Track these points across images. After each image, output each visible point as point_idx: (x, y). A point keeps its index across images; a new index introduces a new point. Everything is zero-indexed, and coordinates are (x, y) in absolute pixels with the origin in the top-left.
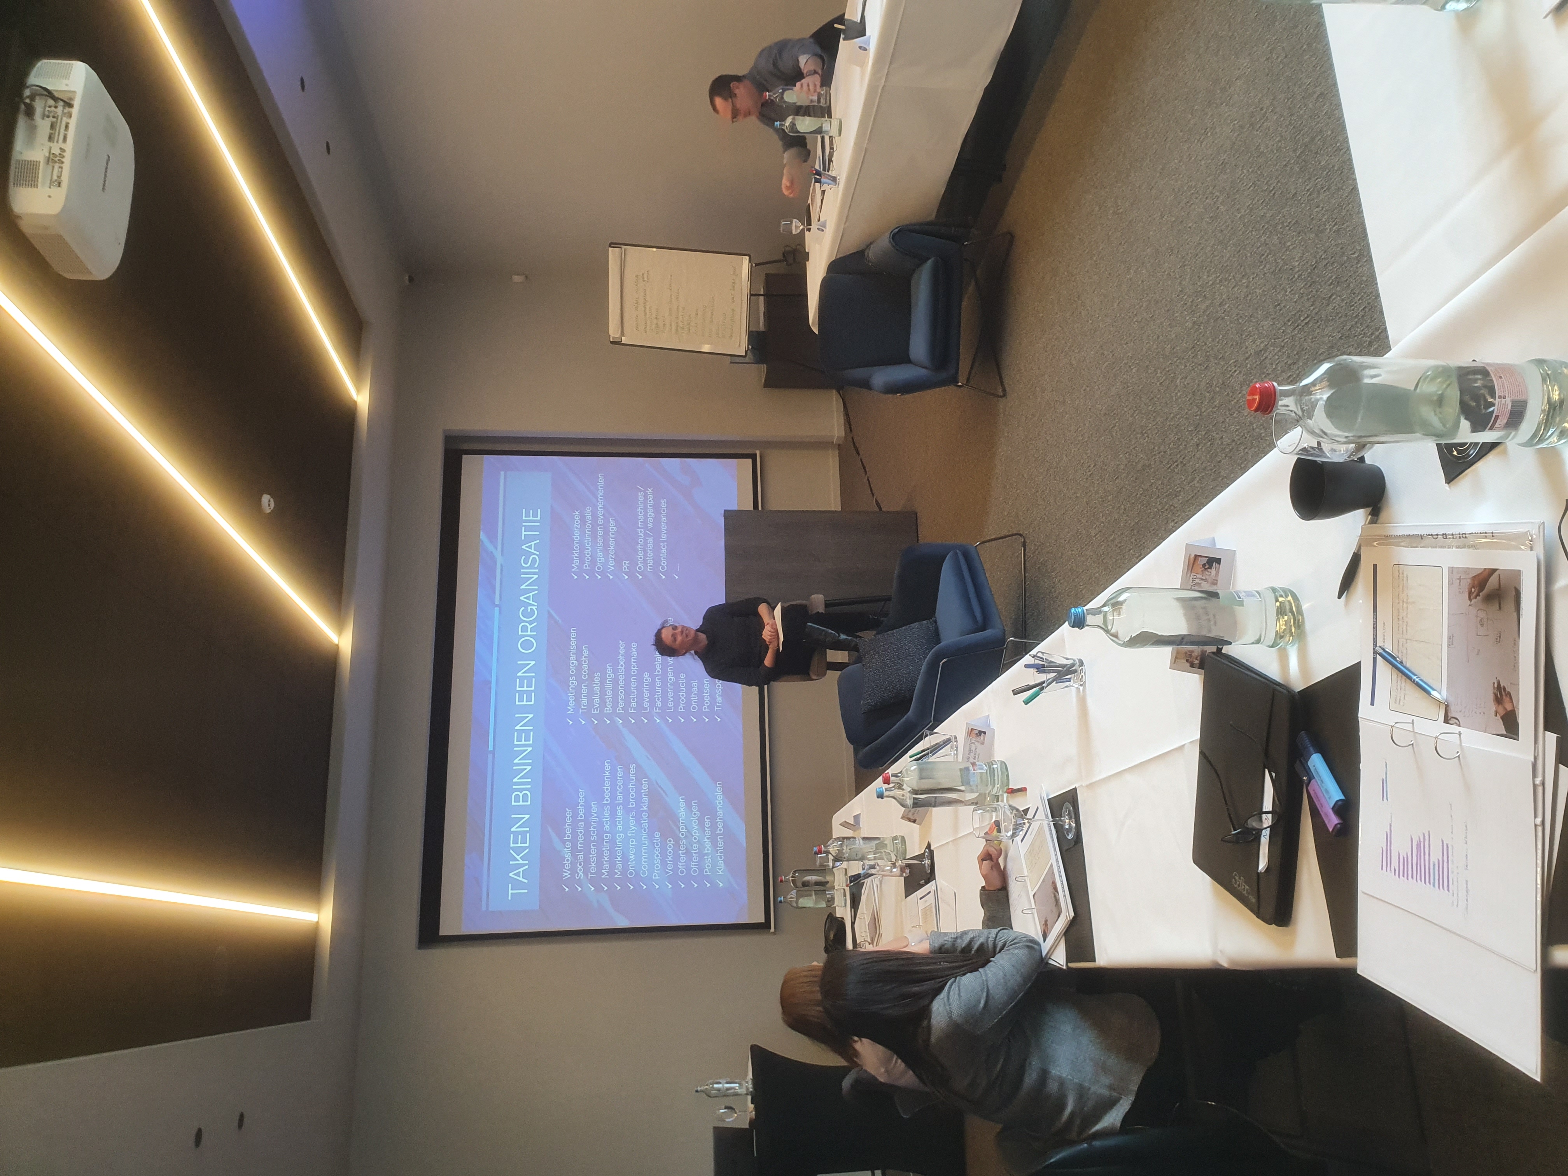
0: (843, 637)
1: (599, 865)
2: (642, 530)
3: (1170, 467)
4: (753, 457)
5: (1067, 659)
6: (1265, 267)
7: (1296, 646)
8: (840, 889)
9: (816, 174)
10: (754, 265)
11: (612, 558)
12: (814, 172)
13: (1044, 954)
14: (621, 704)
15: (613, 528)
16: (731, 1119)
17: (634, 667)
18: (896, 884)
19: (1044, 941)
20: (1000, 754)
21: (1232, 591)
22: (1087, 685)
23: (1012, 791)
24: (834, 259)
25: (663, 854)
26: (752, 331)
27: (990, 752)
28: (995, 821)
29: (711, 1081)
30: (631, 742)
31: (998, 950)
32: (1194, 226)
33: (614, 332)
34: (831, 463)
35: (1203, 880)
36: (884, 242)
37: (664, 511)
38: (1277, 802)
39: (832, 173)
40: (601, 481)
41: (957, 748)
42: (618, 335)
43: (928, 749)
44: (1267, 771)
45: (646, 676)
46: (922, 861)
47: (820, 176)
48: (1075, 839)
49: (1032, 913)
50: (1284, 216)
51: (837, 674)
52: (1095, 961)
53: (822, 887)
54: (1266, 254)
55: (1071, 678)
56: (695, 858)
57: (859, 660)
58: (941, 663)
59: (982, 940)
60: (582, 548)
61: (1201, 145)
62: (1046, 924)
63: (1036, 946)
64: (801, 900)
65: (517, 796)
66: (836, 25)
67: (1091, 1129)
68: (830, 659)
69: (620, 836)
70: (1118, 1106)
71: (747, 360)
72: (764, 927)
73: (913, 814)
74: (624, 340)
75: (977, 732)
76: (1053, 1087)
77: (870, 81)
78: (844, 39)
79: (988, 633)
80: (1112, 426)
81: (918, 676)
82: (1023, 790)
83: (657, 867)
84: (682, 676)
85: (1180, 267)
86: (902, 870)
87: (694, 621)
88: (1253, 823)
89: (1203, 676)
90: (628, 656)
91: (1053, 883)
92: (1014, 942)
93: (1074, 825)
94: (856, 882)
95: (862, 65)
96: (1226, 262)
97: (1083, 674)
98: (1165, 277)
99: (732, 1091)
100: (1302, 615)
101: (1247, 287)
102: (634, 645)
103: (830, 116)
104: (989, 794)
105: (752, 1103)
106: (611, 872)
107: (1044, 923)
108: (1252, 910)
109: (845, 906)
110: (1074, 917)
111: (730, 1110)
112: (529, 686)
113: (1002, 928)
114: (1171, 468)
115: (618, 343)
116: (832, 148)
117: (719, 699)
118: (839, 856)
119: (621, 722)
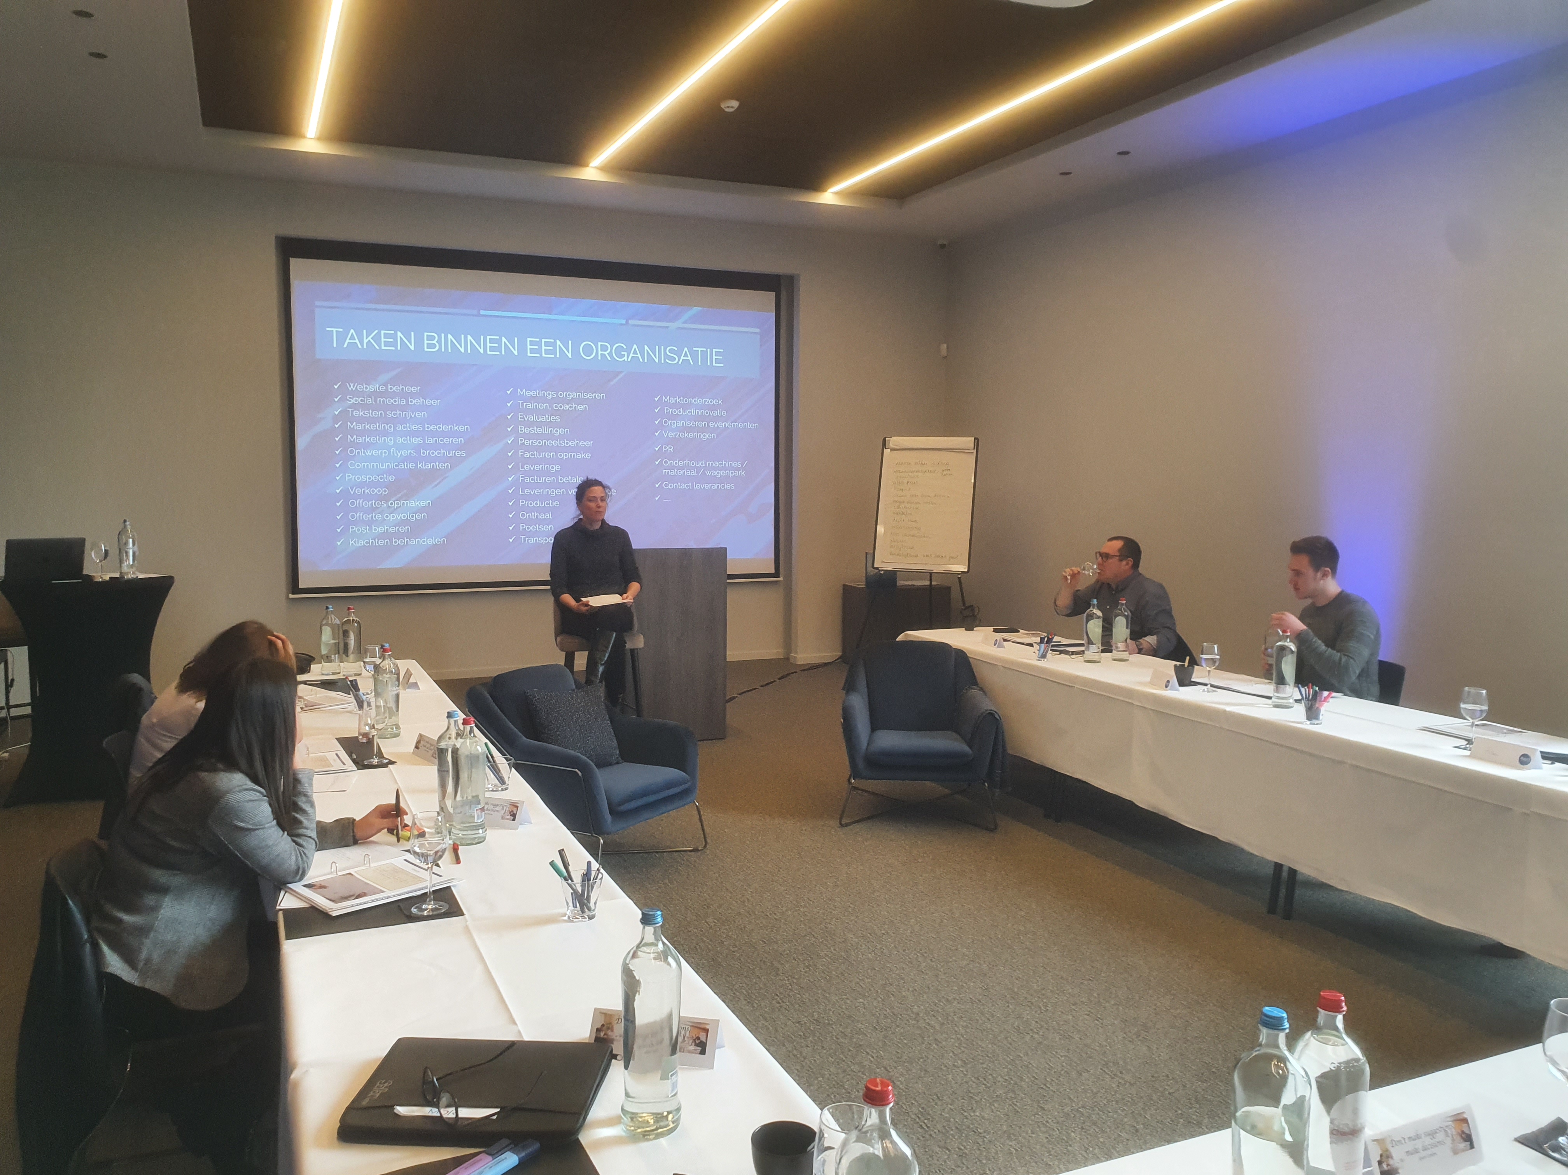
0: (601, 669)
1: (360, 420)
2: (704, 465)
3: (777, 995)
4: (776, 574)
5: (595, 903)
6: (974, 1082)
7: (624, 1134)
8: (340, 669)
9: (1048, 638)
10: (959, 576)
11: (676, 435)
12: (1050, 637)
13: (290, 885)
14: (527, 443)
15: (706, 436)
16: (93, 556)
17: (566, 455)
18: (351, 727)
19: (305, 886)
20: (492, 835)
21: (678, 1068)
22: (569, 924)
23: (455, 849)
24: (968, 655)
25: (372, 484)
26: (896, 575)
27: (495, 826)
28: (424, 831)
29: (136, 537)
30: (488, 453)
31: (295, 839)
32: (1010, 1011)
33: (895, 441)
34: (769, 650)
35: (382, 1049)
36: (986, 705)
37: (723, 486)
38: (466, 1122)
39: (1049, 654)
40: (752, 426)
41: (496, 791)
42: (891, 445)
43: (494, 761)
44: (498, 1110)
45: (557, 468)
46: (376, 755)
47: (1047, 642)
48: (412, 915)
49: (332, 872)
50: (1022, 1099)
51: (562, 663)
52: (287, 939)
53: (343, 650)
54: (985, 1082)
55: (576, 907)
56: (366, 517)
57: (578, 686)
58: (577, 770)
59: (305, 822)
60: (685, 407)
61: (1086, 1015)
62: (322, 887)
63: (298, 877)
64: (329, 628)
65: (433, 338)
66: (1188, 658)
67: (104, 942)
68: (577, 654)
69: (390, 440)
70: (127, 968)
71: (870, 569)
72: (294, 587)
73: (425, 746)
74: (887, 452)
75: (515, 812)
76: (150, 899)
77: (1138, 691)
78: (1175, 666)
79: (608, 817)
80: (816, 935)
81: (563, 746)
82: (458, 861)
83: (358, 478)
84: (556, 504)
85: (971, 999)
86: (365, 735)
87: (614, 516)
88: (444, 1100)
89: (587, 1041)
90: (577, 449)
91: (365, 893)
92: (303, 855)
93: (425, 913)
94: (349, 687)
95: (1152, 683)
96: (977, 1044)
97: (580, 919)
98: (961, 983)
99: (125, 558)
100: (654, 1139)
101: (954, 1065)
102: (588, 456)
103: (1103, 651)
104: (452, 825)
105: (111, 578)
106: (353, 432)
107: (323, 884)
108: (353, 1102)
109: (323, 674)
110: (331, 916)
111: (104, 555)
112: (547, 352)
113: (318, 842)
114: (776, 997)
115: (884, 445)
116: (1073, 653)
117: (532, 541)
118: (380, 670)
119: (509, 442)
